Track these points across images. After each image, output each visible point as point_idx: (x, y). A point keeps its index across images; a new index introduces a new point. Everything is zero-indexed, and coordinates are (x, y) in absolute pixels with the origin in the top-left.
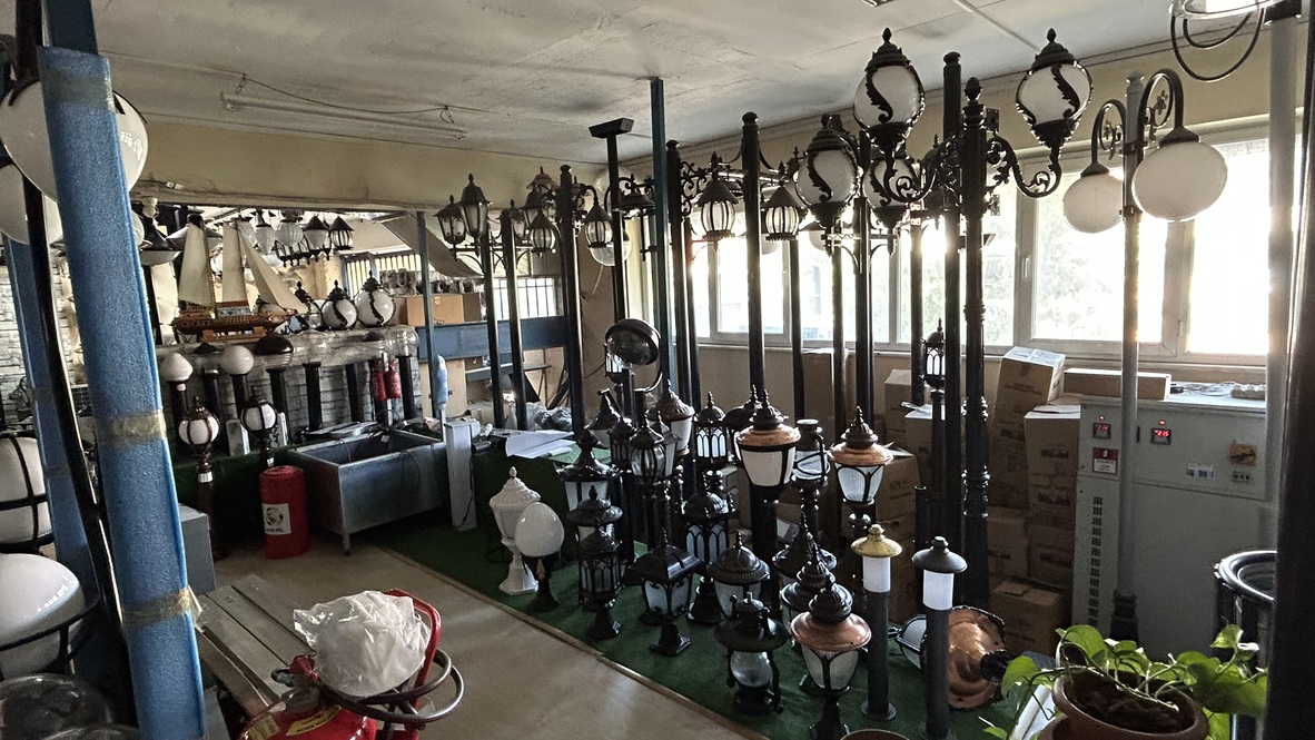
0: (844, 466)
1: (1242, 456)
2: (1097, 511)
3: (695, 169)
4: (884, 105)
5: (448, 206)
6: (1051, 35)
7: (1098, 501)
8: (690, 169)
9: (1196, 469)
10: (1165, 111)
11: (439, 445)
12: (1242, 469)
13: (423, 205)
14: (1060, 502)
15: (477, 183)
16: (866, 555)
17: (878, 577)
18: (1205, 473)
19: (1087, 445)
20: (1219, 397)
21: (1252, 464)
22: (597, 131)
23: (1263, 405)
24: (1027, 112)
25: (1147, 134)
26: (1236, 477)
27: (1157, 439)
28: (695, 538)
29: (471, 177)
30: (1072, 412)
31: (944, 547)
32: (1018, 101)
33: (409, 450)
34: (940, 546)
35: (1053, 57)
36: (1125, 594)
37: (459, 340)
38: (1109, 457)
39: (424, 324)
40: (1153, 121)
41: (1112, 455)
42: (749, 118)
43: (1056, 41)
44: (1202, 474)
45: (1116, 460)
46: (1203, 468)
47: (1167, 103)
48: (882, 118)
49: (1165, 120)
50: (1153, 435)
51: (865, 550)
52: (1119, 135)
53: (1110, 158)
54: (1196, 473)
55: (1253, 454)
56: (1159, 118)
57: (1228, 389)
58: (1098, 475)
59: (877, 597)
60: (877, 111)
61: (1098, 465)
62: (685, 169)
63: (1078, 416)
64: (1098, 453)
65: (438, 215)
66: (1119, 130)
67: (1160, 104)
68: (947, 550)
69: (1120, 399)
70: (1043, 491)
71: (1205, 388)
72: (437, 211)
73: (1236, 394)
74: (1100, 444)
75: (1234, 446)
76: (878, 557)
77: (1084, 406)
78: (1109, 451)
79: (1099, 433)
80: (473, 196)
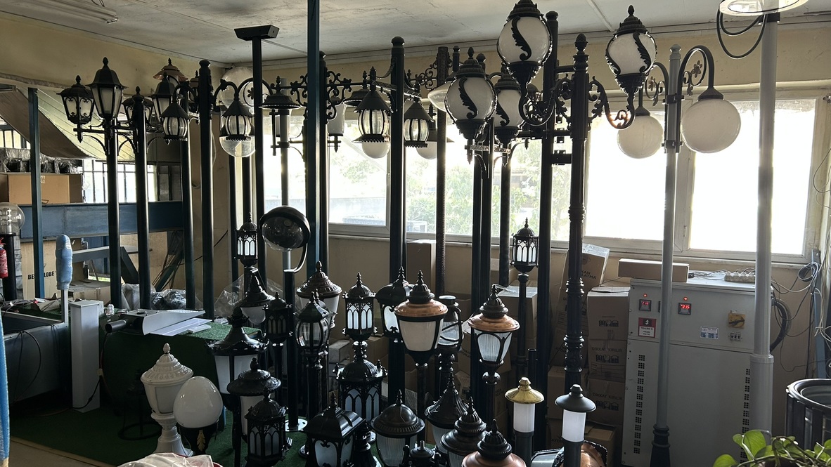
0: (484, 332)
1: (736, 322)
2: (641, 366)
3: (342, 79)
4: (526, 47)
5: (74, 86)
6: (631, 10)
7: (642, 358)
8: (336, 78)
9: (707, 331)
10: (700, 76)
11: (60, 326)
12: (735, 331)
13: (37, 82)
14: (612, 360)
15: (111, 66)
16: (517, 402)
17: (525, 420)
18: (713, 335)
19: (635, 316)
20: (717, 280)
21: (741, 327)
22: (243, 34)
23: (753, 287)
24: (614, 64)
25: (685, 89)
26: (732, 337)
27: (682, 311)
28: (354, 401)
29: (105, 61)
30: (622, 292)
31: (580, 393)
32: (608, 55)
33: (28, 331)
34: (576, 392)
35: (632, 26)
36: (662, 426)
37: (65, 222)
38: (650, 325)
39: (30, 202)
40: (690, 81)
41: (652, 323)
42: (397, 42)
43: (634, 15)
44: (711, 335)
45: (655, 327)
46: (711, 331)
47: (702, 69)
48: (522, 56)
49: (700, 82)
50: (680, 308)
51: (517, 398)
52: (661, 88)
53: (654, 105)
54: (707, 335)
55: (743, 321)
56: (695, 80)
57: (722, 275)
58: (640, 338)
59: (523, 435)
60: (519, 51)
61: (642, 331)
62: (331, 77)
63: (626, 295)
64: (642, 322)
65: (63, 94)
66: (662, 84)
67: (696, 70)
68: (582, 395)
69: (660, 282)
70: (600, 353)
71: (706, 275)
72: (61, 90)
73: (728, 279)
74: (644, 315)
75: (731, 315)
76: (527, 403)
77: (633, 287)
78: (650, 320)
79: (643, 307)
80: (106, 79)
